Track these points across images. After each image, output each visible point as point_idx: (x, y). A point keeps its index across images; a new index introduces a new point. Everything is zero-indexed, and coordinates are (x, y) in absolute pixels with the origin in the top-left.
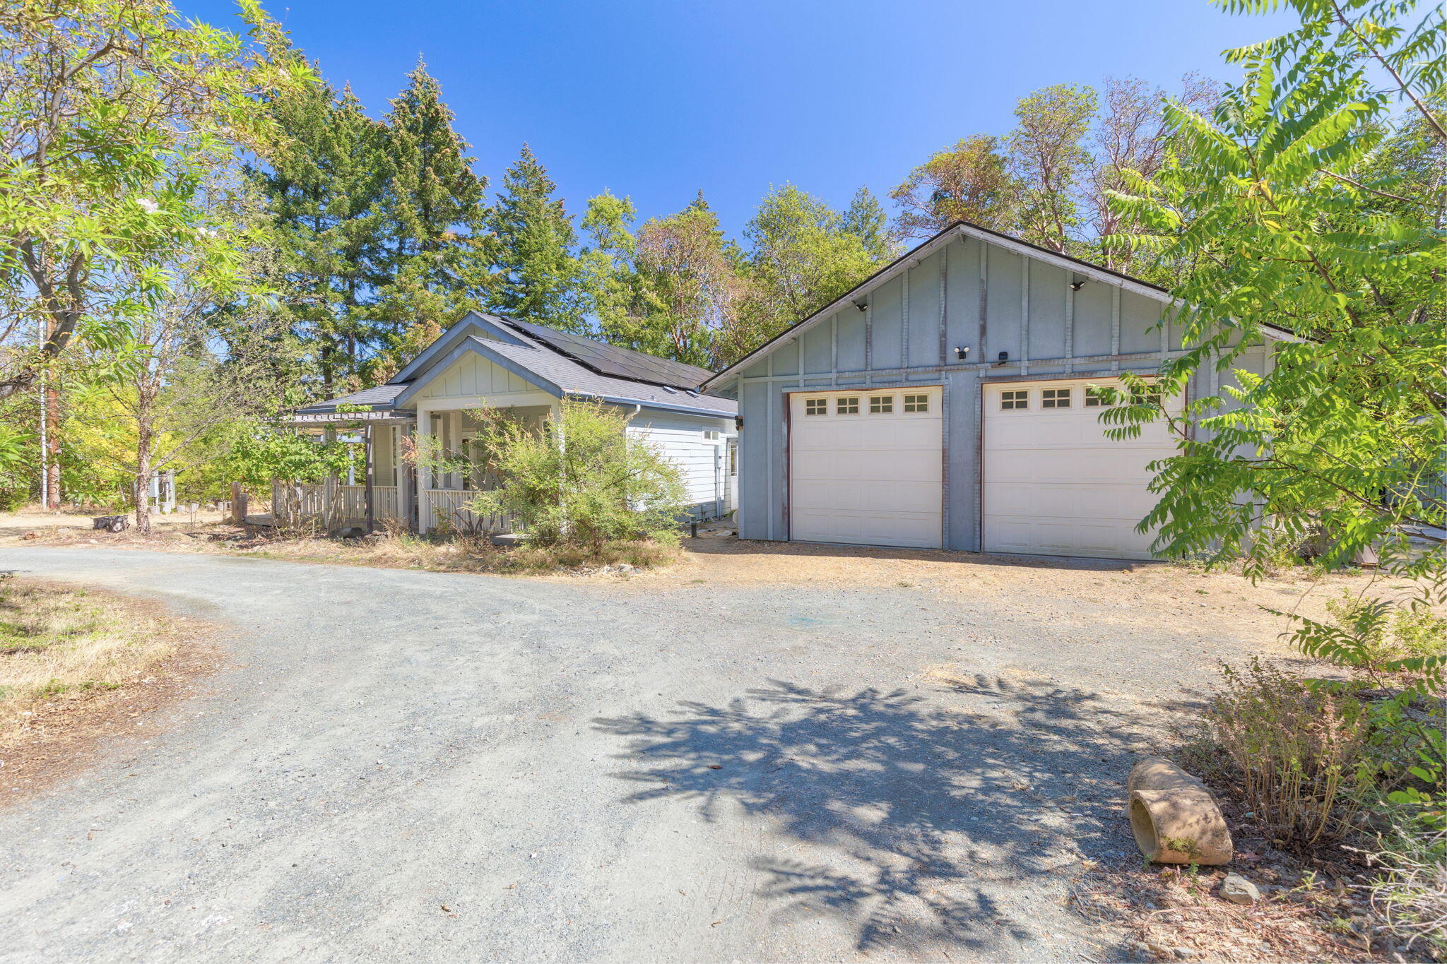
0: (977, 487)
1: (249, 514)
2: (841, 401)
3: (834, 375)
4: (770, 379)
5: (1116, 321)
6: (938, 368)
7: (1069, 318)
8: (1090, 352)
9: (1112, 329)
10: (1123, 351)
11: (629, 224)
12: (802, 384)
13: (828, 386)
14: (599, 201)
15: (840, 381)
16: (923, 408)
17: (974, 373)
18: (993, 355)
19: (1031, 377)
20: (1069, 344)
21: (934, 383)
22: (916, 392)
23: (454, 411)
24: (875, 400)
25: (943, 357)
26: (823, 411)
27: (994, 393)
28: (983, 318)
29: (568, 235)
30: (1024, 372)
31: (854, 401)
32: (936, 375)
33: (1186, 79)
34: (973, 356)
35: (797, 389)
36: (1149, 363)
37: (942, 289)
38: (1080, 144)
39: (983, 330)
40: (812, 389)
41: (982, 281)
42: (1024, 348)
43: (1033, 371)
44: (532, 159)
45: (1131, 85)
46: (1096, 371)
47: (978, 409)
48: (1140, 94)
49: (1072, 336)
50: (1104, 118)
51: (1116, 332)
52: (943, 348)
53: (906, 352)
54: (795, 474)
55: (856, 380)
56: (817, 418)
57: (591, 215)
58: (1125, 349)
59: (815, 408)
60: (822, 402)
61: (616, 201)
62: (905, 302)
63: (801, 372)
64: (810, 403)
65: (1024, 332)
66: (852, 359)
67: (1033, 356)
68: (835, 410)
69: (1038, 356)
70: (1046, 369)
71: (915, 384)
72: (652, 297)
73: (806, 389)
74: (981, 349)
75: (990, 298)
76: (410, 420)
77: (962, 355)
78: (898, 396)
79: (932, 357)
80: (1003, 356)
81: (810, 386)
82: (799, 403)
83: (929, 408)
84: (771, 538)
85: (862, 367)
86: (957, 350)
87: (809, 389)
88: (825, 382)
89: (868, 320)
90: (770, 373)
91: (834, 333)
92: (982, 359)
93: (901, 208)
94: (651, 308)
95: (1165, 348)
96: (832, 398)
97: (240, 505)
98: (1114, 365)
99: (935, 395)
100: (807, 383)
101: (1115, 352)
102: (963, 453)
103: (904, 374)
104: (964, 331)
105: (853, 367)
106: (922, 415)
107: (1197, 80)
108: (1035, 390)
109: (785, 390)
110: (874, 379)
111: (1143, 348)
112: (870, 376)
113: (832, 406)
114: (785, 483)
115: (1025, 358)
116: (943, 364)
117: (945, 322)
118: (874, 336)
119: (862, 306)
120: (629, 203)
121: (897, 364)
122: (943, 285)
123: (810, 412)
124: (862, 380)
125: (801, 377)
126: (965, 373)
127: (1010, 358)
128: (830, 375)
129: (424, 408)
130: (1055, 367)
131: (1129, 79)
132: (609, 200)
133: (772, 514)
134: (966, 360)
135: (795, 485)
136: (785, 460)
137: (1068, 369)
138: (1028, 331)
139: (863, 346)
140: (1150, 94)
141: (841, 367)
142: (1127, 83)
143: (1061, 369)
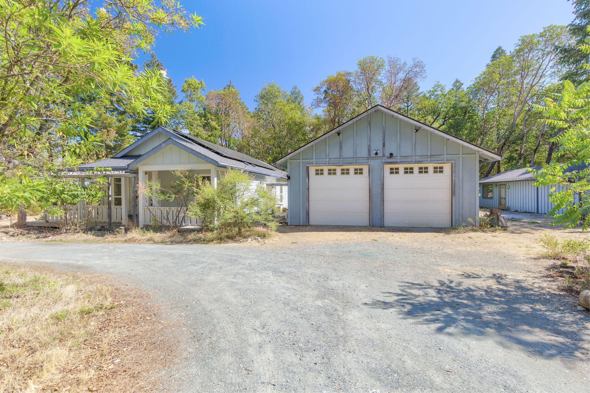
0: (382, 203)
1: (27, 221)
2: (329, 170)
3: (327, 160)
4: (301, 161)
5: (429, 144)
6: (368, 158)
7: (414, 142)
8: (421, 155)
9: (428, 147)
10: (432, 154)
11: (203, 92)
12: (314, 163)
13: (325, 164)
14: (190, 80)
15: (329, 162)
16: (361, 173)
17: (380, 161)
18: (387, 154)
19: (401, 162)
20: (414, 151)
21: (366, 164)
22: (358, 167)
23: (154, 171)
24: (343, 170)
25: (369, 155)
26: (322, 174)
27: (387, 167)
28: (384, 141)
29: (174, 94)
30: (398, 161)
31: (335, 170)
32: (367, 161)
33: (414, 59)
34: (380, 154)
35: (311, 165)
36: (440, 159)
37: (369, 129)
38: (379, 78)
39: (384, 145)
40: (319, 165)
41: (383, 127)
42: (398, 152)
43: (401, 160)
44: (157, 59)
45: (396, 59)
46: (422, 161)
47: (382, 174)
48: (399, 63)
49: (415, 148)
50: (387, 70)
51: (429, 147)
52: (369, 151)
53: (355, 152)
54: (311, 199)
55: (336, 162)
56: (319, 176)
57: (186, 86)
58: (433, 154)
59: (319, 172)
60: (322, 170)
61: (197, 82)
62: (355, 133)
63: (314, 158)
64: (317, 170)
65: (398, 146)
66: (335, 154)
67: (401, 155)
68: (327, 173)
69: (404, 155)
70: (406, 160)
71: (359, 164)
72: (214, 124)
73: (316, 165)
74: (383, 152)
75: (386, 134)
76: (134, 175)
77: (376, 154)
78: (352, 168)
79: (365, 154)
80: (391, 155)
81: (318, 164)
82: (312, 171)
83: (363, 173)
84: (301, 224)
85: (339, 157)
86: (375, 152)
87: (318, 165)
88: (324, 162)
89: (341, 139)
90: (301, 158)
91: (327, 143)
92: (384, 155)
93: (317, 95)
94: (213, 129)
95: (445, 154)
96: (326, 169)
97: (23, 216)
98: (429, 159)
99: (365, 169)
100: (317, 162)
101: (429, 155)
102: (377, 190)
103: (355, 160)
104: (377, 145)
105: (335, 157)
106: (361, 175)
107: (417, 60)
108: (401, 167)
109: (307, 165)
110: (343, 162)
111: (438, 154)
112: (341, 161)
113: (326, 172)
114: (307, 202)
115: (399, 155)
116: (369, 157)
117: (370, 141)
118: (343, 146)
119: (339, 134)
120: (203, 83)
121: (352, 157)
122: (369, 127)
123: (317, 174)
124: (338, 162)
125: (314, 160)
126: (377, 160)
127: (394, 155)
128: (325, 160)
129: (142, 169)
130: (409, 160)
131: (395, 57)
132: (194, 80)
133: (302, 215)
134: (378, 156)
135: (311, 203)
136: (307, 193)
137: (414, 160)
138: (400, 146)
139: (339, 149)
140: (402, 63)
141: (330, 157)
142: (394, 58)
143: (411, 160)
